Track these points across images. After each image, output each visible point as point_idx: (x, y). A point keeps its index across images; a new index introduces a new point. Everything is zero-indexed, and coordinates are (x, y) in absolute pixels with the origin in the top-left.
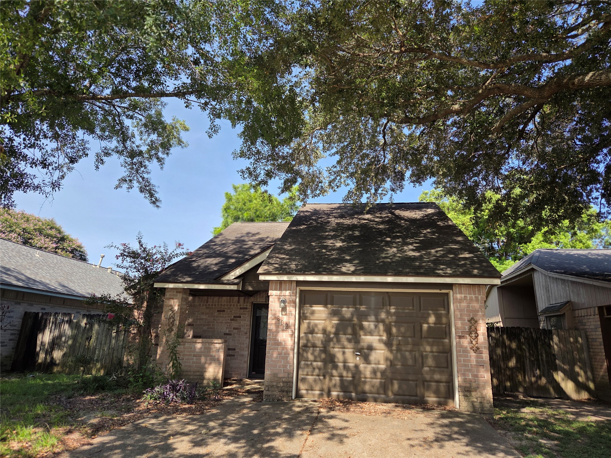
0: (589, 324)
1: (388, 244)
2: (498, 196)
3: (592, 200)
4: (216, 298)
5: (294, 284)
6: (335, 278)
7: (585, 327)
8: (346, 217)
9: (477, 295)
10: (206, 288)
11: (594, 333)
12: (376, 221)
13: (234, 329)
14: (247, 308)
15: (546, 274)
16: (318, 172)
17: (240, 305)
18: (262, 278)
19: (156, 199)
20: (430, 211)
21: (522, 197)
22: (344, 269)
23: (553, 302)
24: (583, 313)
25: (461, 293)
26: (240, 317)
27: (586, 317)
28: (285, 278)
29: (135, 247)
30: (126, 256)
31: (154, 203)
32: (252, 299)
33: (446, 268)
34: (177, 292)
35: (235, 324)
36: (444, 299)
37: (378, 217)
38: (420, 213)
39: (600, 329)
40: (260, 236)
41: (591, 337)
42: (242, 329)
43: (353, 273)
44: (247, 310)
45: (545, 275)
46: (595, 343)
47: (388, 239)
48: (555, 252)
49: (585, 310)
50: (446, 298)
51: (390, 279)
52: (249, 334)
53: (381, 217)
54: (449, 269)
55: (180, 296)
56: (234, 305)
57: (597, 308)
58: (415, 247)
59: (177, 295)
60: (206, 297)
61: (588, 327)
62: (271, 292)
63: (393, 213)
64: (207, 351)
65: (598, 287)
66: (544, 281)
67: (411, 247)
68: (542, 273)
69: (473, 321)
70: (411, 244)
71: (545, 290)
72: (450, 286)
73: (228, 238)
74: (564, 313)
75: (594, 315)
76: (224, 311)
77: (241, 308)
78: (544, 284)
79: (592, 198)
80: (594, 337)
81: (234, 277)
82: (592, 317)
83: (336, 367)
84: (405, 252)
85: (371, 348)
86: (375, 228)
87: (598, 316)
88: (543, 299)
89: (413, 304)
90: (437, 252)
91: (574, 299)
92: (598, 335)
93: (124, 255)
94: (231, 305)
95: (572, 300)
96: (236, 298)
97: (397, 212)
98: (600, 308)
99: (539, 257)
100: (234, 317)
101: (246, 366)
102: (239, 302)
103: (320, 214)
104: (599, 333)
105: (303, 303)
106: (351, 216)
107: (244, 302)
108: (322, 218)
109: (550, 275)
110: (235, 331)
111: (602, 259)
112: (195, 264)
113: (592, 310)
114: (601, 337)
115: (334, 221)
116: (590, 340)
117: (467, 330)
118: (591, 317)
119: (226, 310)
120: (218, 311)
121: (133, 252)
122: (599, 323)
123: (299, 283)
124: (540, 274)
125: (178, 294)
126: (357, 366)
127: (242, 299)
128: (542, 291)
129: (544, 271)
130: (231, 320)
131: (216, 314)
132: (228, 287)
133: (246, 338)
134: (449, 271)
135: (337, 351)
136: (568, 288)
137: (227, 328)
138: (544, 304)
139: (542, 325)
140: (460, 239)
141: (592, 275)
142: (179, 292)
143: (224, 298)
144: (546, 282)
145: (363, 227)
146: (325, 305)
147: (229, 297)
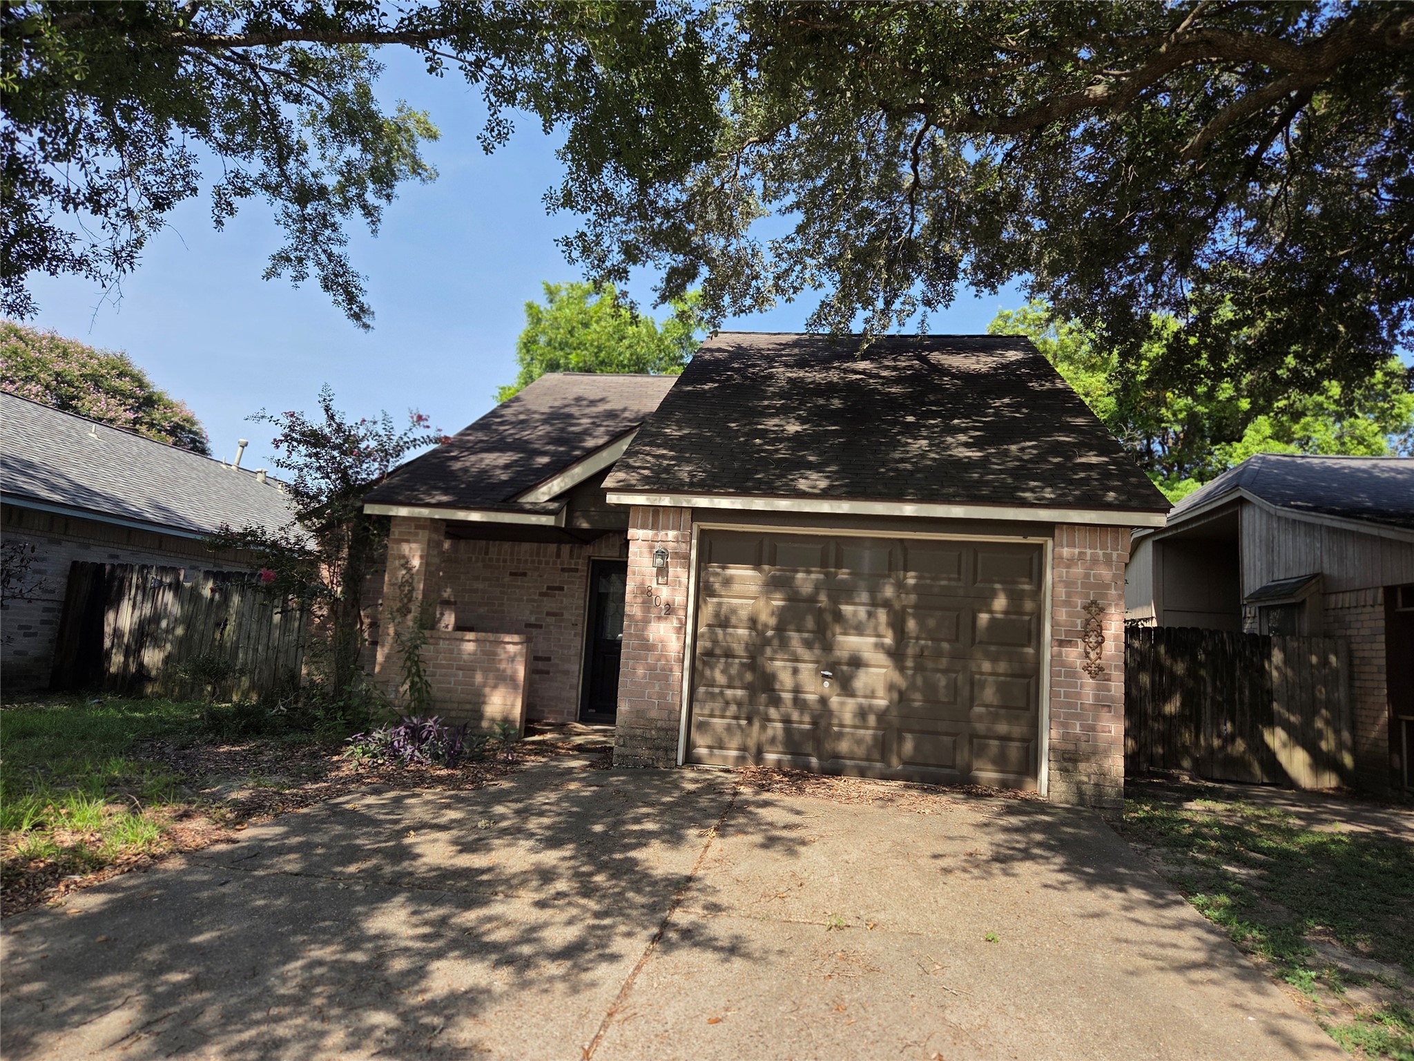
0: (1359, 625)
1: (912, 431)
2: (1182, 323)
3: (1399, 338)
4: (507, 546)
5: (687, 516)
6: (783, 505)
7: (1349, 632)
8: (812, 366)
9: (1109, 551)
10: (484, 520)
11: (1367, 646)
12: (883, 377)
13: (548, 614)
14: (576, 570)
15: (1272, 512)
16: (749, 251)
17: (562, 563)
18: (612, 499)
19: (362, 308)
20: (1013, 355)
21: (1235, 325)
22: (803, 485)
23: (1280, 575)
24: (1348, 599)
25: (1072, 545)
26: (561, 589)
27: (1352, 611)
28: (666, 500)
29: (317, 420)
30: (296, 440)
31: (357, 317)
32: (589, 550)
33: (1043, 488)
34: (417, 527)
35: (549, 604)
36: (1031, 559)
37: (887, 367)
38: (990, 359)
39: (1383, 638)
40: (608, 407)
41: (1361, 654)
42: (566, 616)
43: (825, 495)
44: (578, 574)
45: (1268, 513)
46: (1367, 669)
47: (910, 419)
48: (1299, 461)
49: (1353, 595)
50: (1036, 555)
51: (909, 510)
52: (582, 628)
53: (895, 368)
54: (1049, 490)
55: (424, 535)
56: (547, 563)
57: (1381, 591)
58: (971, 437)
59: (417, 535)
60: (483, 543)
61: (1355, 632)
62: (632, 533)
63: (924, 360)
64: (488, 661)
65: (1390, 542)
66: (1264, 527)
67: (962, 438)
68: (1261, 509)
69: (1093, 609)
70: (964, 431)
71: (1264, 549)
72: (1048, 528)
73: (534, 408)
74: (1303, 602)
75: (1373, 606)
76: (524, 574)
77: (563, 570)
78: (1264, 533)
79: (1402, 333)
80: (1366, 654)
81: (546, 498)
82: (1369, 609)
83: (776, 701)
84: (948, 448)
85: (857, 662)
86: (879, 393)
87: (1382, 608)
88: (1258, 569)
89: (959, 566)
90: (1022, 450)
91: (1330, 567)
92: (1376, 652)
93: (293, 439)
94: (540, 562)
95: (1326, 572)
96: (553, 547)
97: (935, 357)
98: (1390, 591)
99: (1258, 472)
100: (549, 588)
101: (575, 693)
102: (558, 555)
103: (750, 357)
104: (1380, 646)
105: (705, 557)
106: (825, 364)
107: (571, 556)
108: (754, 366)
109: (1281, 514)
110: (551, 620)
111: (1405, 481)
112: (457, 465)
113: (1370, 594)
114: (1383, 654)
115: (783, 374)
116: (1357, 662)
117: (1079, 628)
118: (1365, 610)
119: (529, 573)
120: (511, 574)
121: (314, 433)
122: (1382, 623)
123: (698, 513)
124: (1257, 510)
125: (420, 532)
126: (823, 701)
127: (566, 549)
128: (1258, 551)
129: (1266, 505)
130: (542, 594)
131: (507, 579)
132: (533, 520)
133: (575, 635)
134: (1048, 494)
135: (780, 667)
136: (1318, 545)
137: (531, 613)
138: (1258, 580)
139: (1247, 627)
140: (1080, 421)
141: (1379, 515)
142: (423, 528)
143: (526, 546)
144: (1268, 530)
145: (851, 390)
146: (757, 564)
147: (536, 545)
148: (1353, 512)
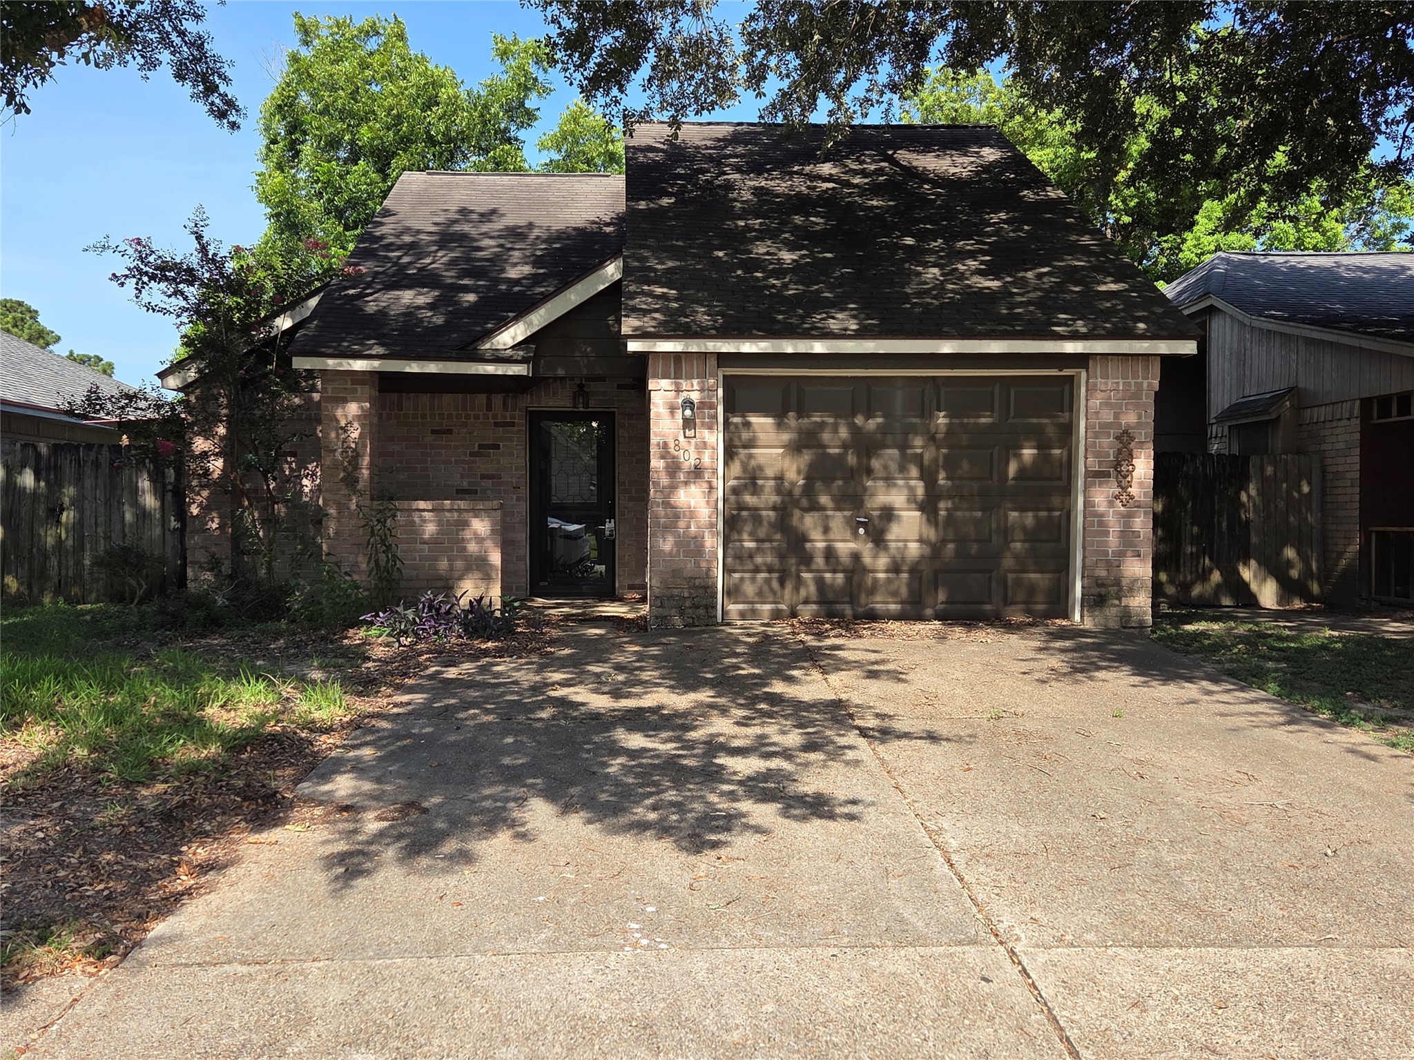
0: (1334, 439)
1: (915, 255)
2: (1166, 112)
3: (1383, 127)
4: (425, 399)
5: (713, 362)
6: (819, 347)
7: (1324, 447)
8: (768, 171)
9: (1140, 380)
11: (1340, 460)
12: (856, 186)
13: (483, 477)
14: (513, 424)
15: (1247, 321)
17: (495, 417)
18: (633, 346)
19: (231, 104)
20: (990, 154)
21: (1220, 114)
22: (833, 325)
23: (1251, 390)
24: (1322, 413)
25: (1105, 376)
26: (497, 447)
27: (1328, 425)
28: (694, 346)
29: (184, 250)
30: (146, 273)
31: (222, 115)
32: (527, 401)
33: (1074, 320)
35: (483, 466)
36: (1063, 391)
37: (855, 173)
38: (966, 160)
39: (1358, 451)
41: (1334, 469)
42: (505, 478)
43: (860, 335)
44: (516, 429)
45: (1242, 324)
46: (1340, 483)
47: (909, 241)
49: (1329, 409)
50: (1067, 387)
51: (947, 347)
52: (525, 491)
53: (864, 173)
54: (1080, 323)
55: (365, 390)
56: (477, 417)
57: (1358, 403)
58: (982, 263)
61: (1329, 447)
63: (893, 162)
65: (1370, 352)
66: (1235, 338)
67: (973, 264)
68: (1231, 316)
69: (1125, 438)
70: (972, 255)
71: (1234, 362)
72: (1081, 360)
74: (1278, 418)
75: (1349, 419)
76: (450, 432)
77: (497, 425)
78: (1235, 345)
79: (1386, 122)
80: (1340, 468)
81: (511, 343)
82: (1344, 422)
84: (962, 277)
85: (888, 514)
86: (862, 207)
87: (1358, 421)
88: (1227, 385)
89: (992, 403)
90: (1040, 276)
91: (1306, 381)
92: (1350, 465)
93: (141, 273)
94: (468, 417)
95: (1301, 385)
96: (481, 398)
97: (904, 156)
98: (1366, 403)
99: (1225, 276)
100: (480, 446)
101: (523, 567)
102: (489, 408)
103: (692, 159)
104: (1355, 459)
105: (730, 408)
106: (783, 166)
107: (505, 408)
108: (704, 171)
109: (1256, 324)
110: (488, 483)
111: (1372, 281)
113: (1347, 406)
114: (1358, 467)
115: (746, 186)
116: (1329, 477)
117: (1112, 458)
118: (1340, 424)
119: (455, 430)
120: (433, 432)
121: (176, 267)
122: (1358, 436)
123: (724, 359)
124: (1228, 320)
125: (359, 387)
126: (856, 557)
127: (497, 400)
128: (1227, 365)
129: (1240, 314)
130: (473, 454)
131: (429, 439)
133: (518, 499)
134: (1081, 326)
136: (1294, 357)
137: (462, 476)
138: (1226, 397)
139: (1214, 448)
140: (1086, 240)
141: (1357, 323)
142: (362, 382)
143: (447, 398)
144: (1239, 341)
145: (828, 202)
147: (460, 396)
148: (1329, 321)
